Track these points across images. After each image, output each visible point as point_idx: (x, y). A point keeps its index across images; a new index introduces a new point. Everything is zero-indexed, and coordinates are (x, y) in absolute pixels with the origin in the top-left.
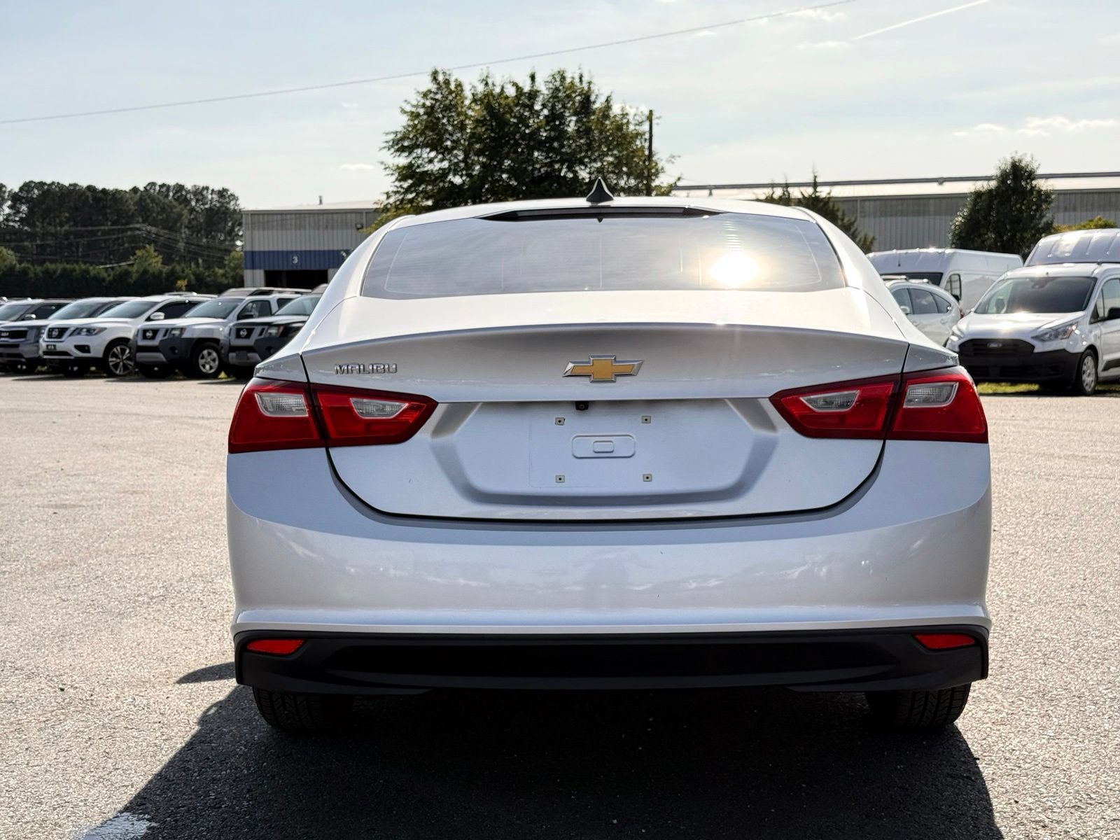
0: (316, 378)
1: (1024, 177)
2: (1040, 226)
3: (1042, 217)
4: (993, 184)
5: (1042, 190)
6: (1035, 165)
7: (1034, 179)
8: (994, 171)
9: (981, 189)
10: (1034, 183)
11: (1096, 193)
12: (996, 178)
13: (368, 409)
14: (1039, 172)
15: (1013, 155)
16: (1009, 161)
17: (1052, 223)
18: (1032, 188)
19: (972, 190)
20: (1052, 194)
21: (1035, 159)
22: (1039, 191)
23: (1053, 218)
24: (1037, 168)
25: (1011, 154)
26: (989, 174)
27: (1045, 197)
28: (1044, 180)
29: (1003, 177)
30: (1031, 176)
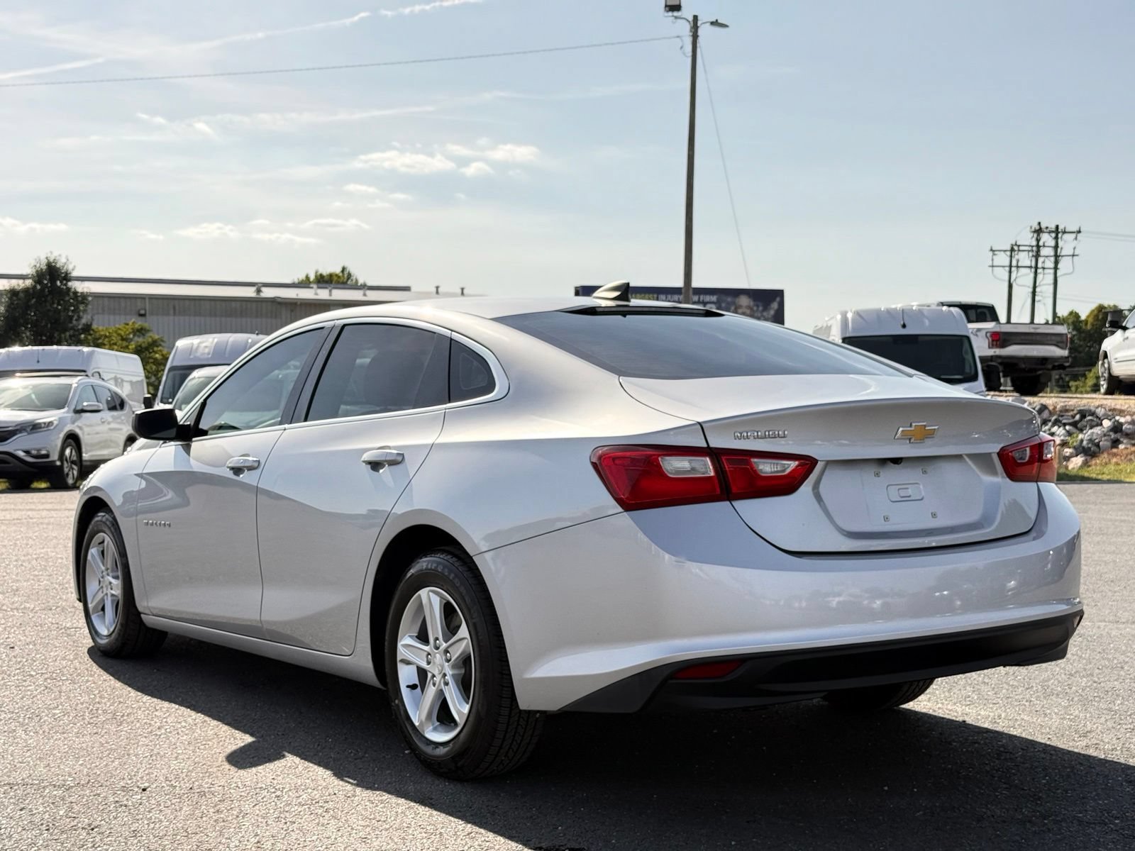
0: (716, 442)
1: (60, 278)
2: (80, 327)
3: (79, 318)
4: (29, 283)
5: (78, 292)
6: (70, 267)
7: (70, 280)
8: (28, 270)
9: (16, 287)
10: (70, 284)
11: (139, 298)
12: (32, 277)
13: (767, 468)
14: (74, 274)
15: (49, 255)
16: (44, 262)
17: (91, 324)
18: (69, 289)
19: (7, 288)
20: (89, 296)
21: (70, 260)
22: (76, 293)
23: (92, 319)
24: (73, 270)
25: (47, 254)
26: (24, 272)
27: (82, 299)
28: (80, 282)
29: (39, 277)
30: (67, 278)
